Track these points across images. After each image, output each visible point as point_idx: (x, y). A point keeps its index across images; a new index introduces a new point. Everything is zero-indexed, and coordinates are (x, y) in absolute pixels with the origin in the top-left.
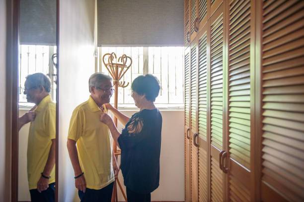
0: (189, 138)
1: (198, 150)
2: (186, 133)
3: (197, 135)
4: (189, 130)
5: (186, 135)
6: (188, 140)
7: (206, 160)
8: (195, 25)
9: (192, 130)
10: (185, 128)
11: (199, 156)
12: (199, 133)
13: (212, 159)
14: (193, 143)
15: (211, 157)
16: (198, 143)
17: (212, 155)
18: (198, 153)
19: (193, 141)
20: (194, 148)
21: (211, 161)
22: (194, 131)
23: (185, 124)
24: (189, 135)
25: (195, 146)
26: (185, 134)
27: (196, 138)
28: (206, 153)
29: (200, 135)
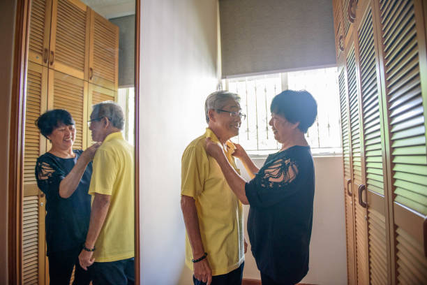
0: (350, 195)
1: (368, 213)
2: (346, 187)
3: (364, 188)
4: (350, 182)
5: (347, 191)
6: (350, 197)
7: (385, 234)
8: (349, 11)
9: (356, 182)
10: (344, 180)
11: (368, 224)
12: (367, 185)
13: (398, 231)
14: (357, 203)
15: (396, 227)
16: (367, 201)
17: (397, 223)
18: (368, 218)
19: (357, 199)
20: (361, 211)
21: (396, 235)
22: (359, 182)
23: (345, 175)
24: (350, 191)
25: (361, 207)
26: (345, 189)
27: (364, 192)
28: (383, 219)
29: (370, 188)
